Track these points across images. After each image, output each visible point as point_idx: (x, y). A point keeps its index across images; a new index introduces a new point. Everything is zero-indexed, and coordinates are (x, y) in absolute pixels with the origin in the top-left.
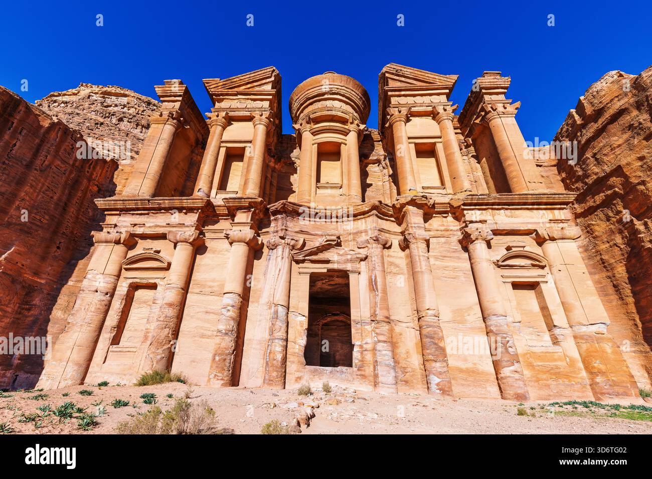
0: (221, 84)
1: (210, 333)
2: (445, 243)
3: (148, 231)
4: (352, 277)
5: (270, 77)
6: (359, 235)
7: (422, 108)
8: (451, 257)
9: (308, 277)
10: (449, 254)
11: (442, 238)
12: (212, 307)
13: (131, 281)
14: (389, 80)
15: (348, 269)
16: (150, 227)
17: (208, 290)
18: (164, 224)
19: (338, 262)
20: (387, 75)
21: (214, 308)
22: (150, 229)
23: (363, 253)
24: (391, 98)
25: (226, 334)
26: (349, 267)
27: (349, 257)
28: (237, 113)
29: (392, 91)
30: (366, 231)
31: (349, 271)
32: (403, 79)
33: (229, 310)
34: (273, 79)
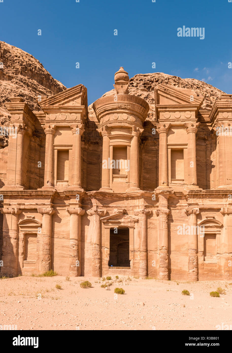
0: (48, 101)
1: (66, 256)
2: (178, 213)
3: (27, 207)
4: (131, 230)
5: (80, 93)
6: (135, 207)
7: (178, 122)
8: (180, 220)
9: (109, 230)
10: (179, 219)
11: (177, 210)
12: (65, 244)
13: (24, 232)
14: (160, 97)
15: (129, 226)
16: (27, 205)
17: (61, 236)
18: (34, 203)
19: (124, 222)
20: (159, 92)
21: (66, 245)
22: (28, 206)
23: (137, 218)
24: (160, 113)
25: (74, 257)
26: (129, 225)
27: (129, 220)
28: (61, 123)
29: (161, 108)
30: (139, 206)
31: (129, 227)
32: (169, 96)
33: (74, 247)
34: (81, 94)
